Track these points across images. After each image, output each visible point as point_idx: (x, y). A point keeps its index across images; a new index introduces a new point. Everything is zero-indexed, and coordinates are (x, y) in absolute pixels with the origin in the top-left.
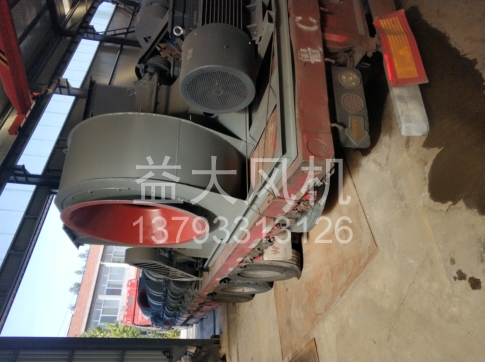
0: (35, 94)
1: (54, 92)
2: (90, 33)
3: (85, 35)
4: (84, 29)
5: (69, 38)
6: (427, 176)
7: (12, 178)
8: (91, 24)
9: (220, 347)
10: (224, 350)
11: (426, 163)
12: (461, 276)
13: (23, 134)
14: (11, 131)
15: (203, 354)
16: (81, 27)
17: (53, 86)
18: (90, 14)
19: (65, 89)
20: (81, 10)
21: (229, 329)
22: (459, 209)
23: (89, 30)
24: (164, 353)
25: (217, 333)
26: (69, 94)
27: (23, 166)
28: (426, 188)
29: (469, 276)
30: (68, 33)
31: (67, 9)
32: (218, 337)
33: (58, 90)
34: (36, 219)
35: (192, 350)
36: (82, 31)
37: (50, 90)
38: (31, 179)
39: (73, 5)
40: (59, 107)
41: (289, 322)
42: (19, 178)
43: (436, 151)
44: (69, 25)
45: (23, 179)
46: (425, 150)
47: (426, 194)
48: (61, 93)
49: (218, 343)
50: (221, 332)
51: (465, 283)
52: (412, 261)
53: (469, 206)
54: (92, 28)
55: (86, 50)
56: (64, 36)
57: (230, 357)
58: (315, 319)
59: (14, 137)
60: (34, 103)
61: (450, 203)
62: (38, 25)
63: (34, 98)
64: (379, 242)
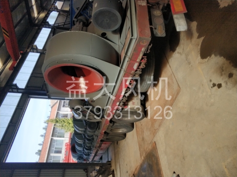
0: (21, 52)
1: (30, 51)
3: (45, 26)
4: (44, 23)
5: (37, 27)
6: (199, 50)
7: (11, 90)
8: (47, 21)
9: (111, 166)
10: (113, 167)
11: (199, 45)
12: (214, 85)
13: (16, 70)
14: (10, 69)
15: (103, 170)
17: (30, 48)
18: (47, 16)
19: (35, 50)
20: (42, 15)
21: (115, 157)
22: (212, 58)
23: (46, 24)
25: (109, 160)
26: (37, 52)
27: (16, 84)
28: (199, 55)
29: (217, 84)
30: (36, 25)
31: (36, 15)
32: (110, 162)
33: (32, 50)
34: (22, 109)
35: (98, 168)
37: (28, 50)
38: (19, 91)
39: (39, 13)
40: (32, 59)
42: (14, 90)
43: (202, 38)
44: (37, 22)
45: (16, 90)
46: (198, 40)
47: (199, 57)
48: (33, 52)
49: (110, 164)
50: (111, 160)
51: (216, 87)
52: (195, 88)
53: (216, 55)
55: (45, 33)
56: (35, 27)
58: (155, 132)
59: (12, 71)
60: (21, 56)
61: (209, 57)
62: (22, 22)
63: (21, 54)
64: (181, 86)
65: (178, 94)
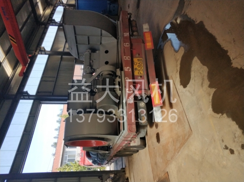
0: (30, 56)
1: (38, 54)
2: (53, 23)
3: (51, 24)
4: (50, 21)
5: (43, 26)
6: (211, 101)
7: (22, 97)
8: (53, 18)
9: (125, 174)
10: (127, 175)
11: (210, 95)
12: (226, 148)
13: (25, 75)
14: (20, 75)
15: (117, 177)
16: (49, 20)
17: (38, 51)
18: (52, 13)
19: (43, 51)
20: (48, 11)
21: (129, 165)
22: (224, 117)
23: (53, 21)
24: (99, 177)
25: (124, 167)
26: (46, 54)
27: (27, 92)
28: (211, 106)
29: (229, 148)
30: (43, 24)
31: (41, 11)
32: (124, 169)
33: (40, 52)
34: (34, 116)
35: (112, 176)
36: (49, 22)
37: (36, 53)
38: (31, 97)
39: (44, 10)
40: (41, 62)
41: (156, 163)
42: (25, 97)
43: (214, 90)
44: (43, 19)
45: (27, 97)
46: (209, 88)
47: (211, 109)
48: (42, 54)
49: (124, 171)
50: (126, 167)
51: (228, 151)
52: (206, 139)
53: (228, 116)
54: (54, 20)
55: (52, 31)
56: (41, 25)
57: (130, 178)
58: (167, 163)
59: (22, 77)
60: (29, 60)
61: (220, 114)
62: (29, 21)
63: (29, 58)
64: (192, 129)
65: (189, 136)
